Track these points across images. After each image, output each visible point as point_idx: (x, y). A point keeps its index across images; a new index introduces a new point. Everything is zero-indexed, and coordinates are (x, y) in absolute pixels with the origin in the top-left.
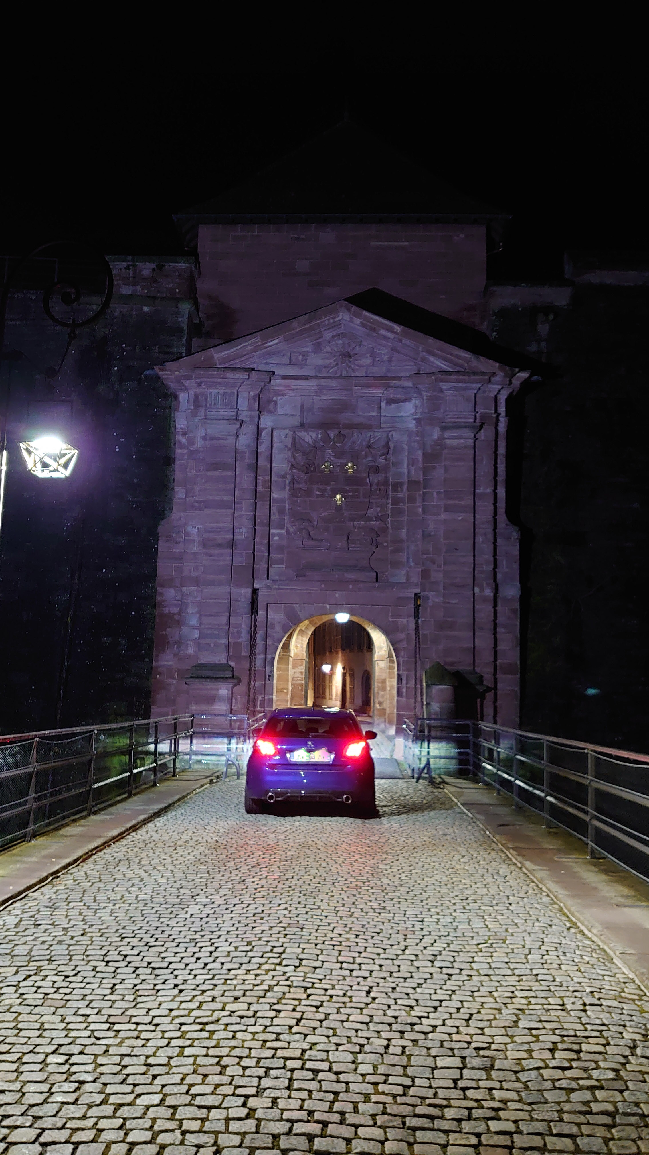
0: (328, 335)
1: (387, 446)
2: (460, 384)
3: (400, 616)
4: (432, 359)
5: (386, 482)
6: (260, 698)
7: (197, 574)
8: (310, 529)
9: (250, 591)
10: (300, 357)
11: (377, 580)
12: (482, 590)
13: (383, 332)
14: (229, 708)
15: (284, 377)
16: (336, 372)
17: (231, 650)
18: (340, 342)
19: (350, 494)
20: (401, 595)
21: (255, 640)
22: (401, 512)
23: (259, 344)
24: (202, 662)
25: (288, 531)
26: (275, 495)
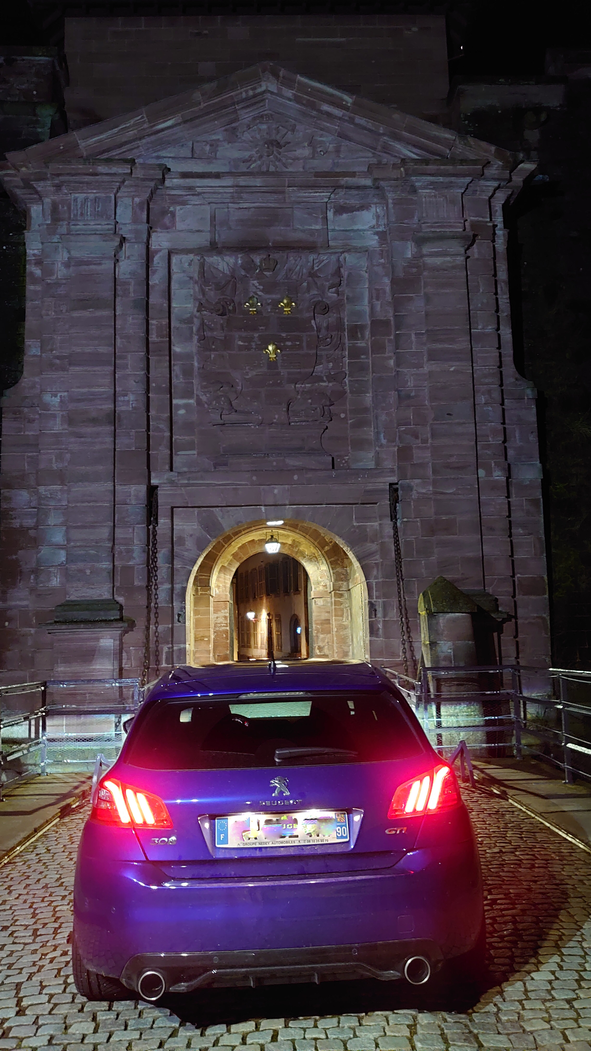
0: (246, 116)
1: (338, 273)
2: (441, 179)
3: (369, 519)
4: (398, 146)
5: (339, 326)
6: (165, 649)
7: (61, 465)
8: (232, 396)
9: (143, 489)
10: (208, 148)
11: (333, 468)
12: (489, 473)
13: (326, 107)
14: (117, 667)
15: (185, 175)
16: (260, 166)
17: (118, 578)
18: (264, 127)
19: (289, 343)
20: (370, 487)
21: (155, 561)
22: (363, 368)
23: (145, 126)
24: (73, 598)
25: (199, 402)
26: (177, 349)
